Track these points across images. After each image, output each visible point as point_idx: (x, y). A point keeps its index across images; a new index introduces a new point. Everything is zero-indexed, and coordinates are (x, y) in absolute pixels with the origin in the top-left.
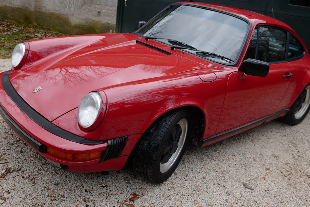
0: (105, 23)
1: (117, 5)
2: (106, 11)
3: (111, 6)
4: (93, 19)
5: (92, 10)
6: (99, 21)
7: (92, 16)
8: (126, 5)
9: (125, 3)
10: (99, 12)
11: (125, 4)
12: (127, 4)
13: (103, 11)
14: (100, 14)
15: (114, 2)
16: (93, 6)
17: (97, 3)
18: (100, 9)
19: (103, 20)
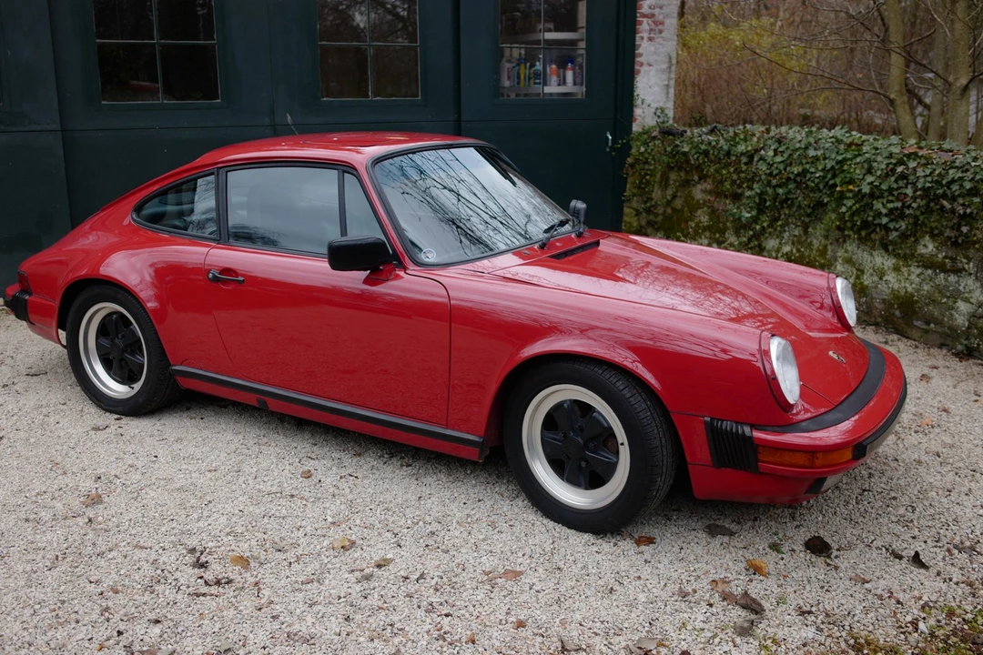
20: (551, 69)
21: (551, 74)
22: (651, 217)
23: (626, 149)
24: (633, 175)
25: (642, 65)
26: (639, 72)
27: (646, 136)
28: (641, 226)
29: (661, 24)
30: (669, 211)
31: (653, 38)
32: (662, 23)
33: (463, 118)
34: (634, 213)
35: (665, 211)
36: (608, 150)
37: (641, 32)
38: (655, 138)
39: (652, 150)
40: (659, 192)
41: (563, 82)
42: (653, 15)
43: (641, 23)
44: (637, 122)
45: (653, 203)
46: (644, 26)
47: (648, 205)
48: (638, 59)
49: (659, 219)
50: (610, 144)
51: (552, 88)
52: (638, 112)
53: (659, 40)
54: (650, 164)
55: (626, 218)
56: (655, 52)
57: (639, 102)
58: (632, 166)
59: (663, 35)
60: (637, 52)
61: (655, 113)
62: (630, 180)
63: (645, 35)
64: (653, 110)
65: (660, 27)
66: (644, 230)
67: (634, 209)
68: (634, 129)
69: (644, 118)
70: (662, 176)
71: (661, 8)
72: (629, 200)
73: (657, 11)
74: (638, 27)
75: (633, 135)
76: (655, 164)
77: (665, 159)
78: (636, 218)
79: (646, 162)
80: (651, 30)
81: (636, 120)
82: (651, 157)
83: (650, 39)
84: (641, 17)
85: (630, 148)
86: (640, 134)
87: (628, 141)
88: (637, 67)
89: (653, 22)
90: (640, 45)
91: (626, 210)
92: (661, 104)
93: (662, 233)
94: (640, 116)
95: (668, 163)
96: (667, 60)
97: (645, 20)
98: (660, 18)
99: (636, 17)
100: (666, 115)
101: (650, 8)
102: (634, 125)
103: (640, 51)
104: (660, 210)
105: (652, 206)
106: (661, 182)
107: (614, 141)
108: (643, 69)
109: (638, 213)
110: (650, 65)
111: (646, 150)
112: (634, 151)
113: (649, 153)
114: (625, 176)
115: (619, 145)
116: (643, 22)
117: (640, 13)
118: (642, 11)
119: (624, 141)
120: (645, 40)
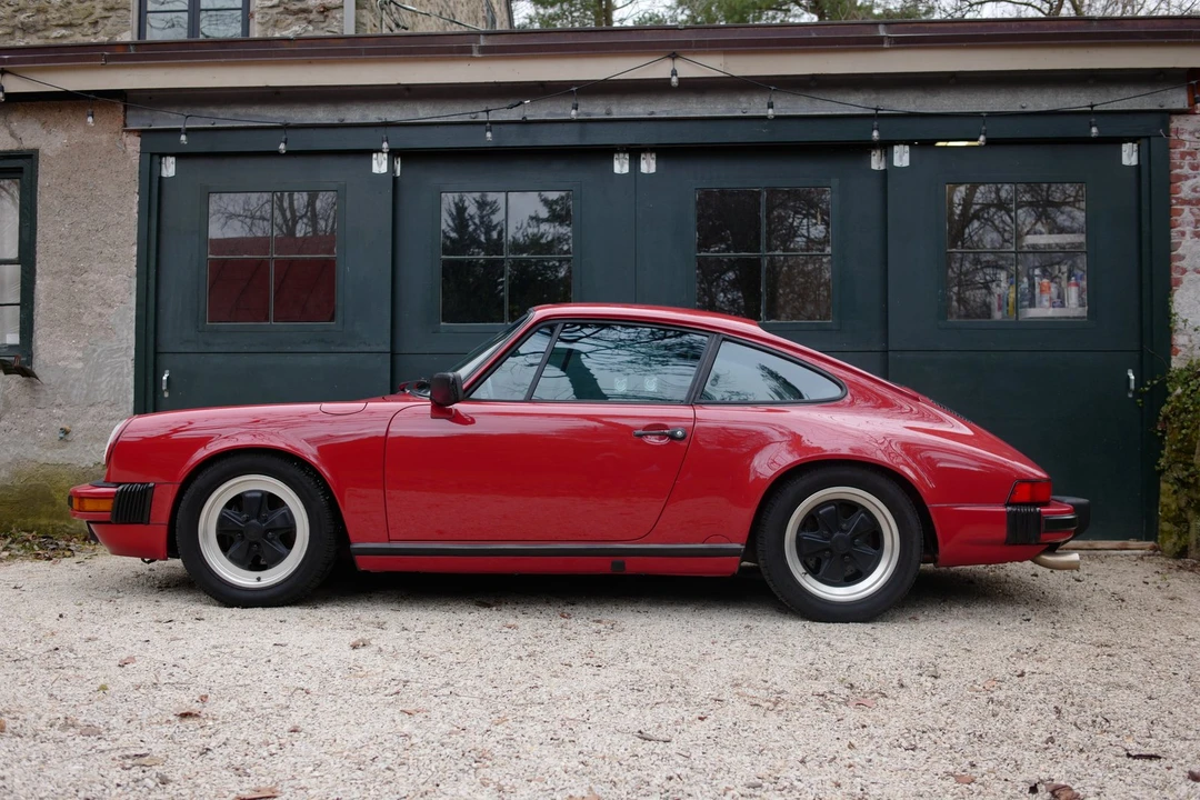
0: (92, 465)
1: (131, 397)
2: (91, 422)
3: (112, 405)
4: (43, 460)
5: (36, 429)
6: (66, 462)
7: (36, 448)
8: (166, 395)
9: (164, 388)
10: (66, 432)
11: (163, 392)
12: (169, 389)
13: (80, 425)
14: (69, 438)
15: (120, 390)
16: (41, 412)
17: (57, 402)
18: (66, 419)
19: (83, 455)
20: (1042, 284)
21: (1041, 291)
22: (1193, 494)
23: (1161, 393)
24: (1171, 433)
25: (1184, 271)
26: (1179, 282)
27: (1188, 373)
28: (1181, 509)
33: (890, 348)
34: (1172, 489)
36: (1130, 396)
37: (1179, 225)
39: (1192, 391)
41: (1061, 300)
43: (1179, 213)
44: (1180, 354)
45: (1192, 469)
46: (1185, 217)
47: (1186, 473)
48: (1175, 264)
50: (1132, 386)
51: (1043, 311)
52: (1179, 339)
54: (1188, 413)
55: (1163, 499)
57: (1181, 325)
58: (1166, 418)
60: (1174, 253)
62: (1167, 441)
63: (1189, 229)
66: (1183, 515)
67: (1171, 483)
68: (1173, 365)
69: (1190, 349)
72: (1165, 471)
74: (1174, 218)
75: (1169, 374)
78: (1174, 497)
79: (1186, 411)
80: (1197, 221)
81: (1177, 352)
82: (1191, 401)
83: (1197, 234)
84: (1176, 204)
85: (1166, 392)
86: (1181, 371)
87: (1163, 384)
88: (1175, 275)
90: (1179, 244)
91: (1164, 486)
94: (1184, 346)
97: (1187, 208)
99: (1169, 205)
101: (1194, 190)
102: (1174, 359)
103: (1180, 251)
105: (1190, 476)
107: (1140, 381)
108: (1186, 278)
109: (1176, 489)
111: (1183, 393)
112: (1171, 397)
113: (1188, 396)
114: (1160, 434)
115: (1147, 389)
116: (1183, 210)
117: (1177, 199)
118: (1182, 195)
119: (1155, 382)
120: (1188, 236)
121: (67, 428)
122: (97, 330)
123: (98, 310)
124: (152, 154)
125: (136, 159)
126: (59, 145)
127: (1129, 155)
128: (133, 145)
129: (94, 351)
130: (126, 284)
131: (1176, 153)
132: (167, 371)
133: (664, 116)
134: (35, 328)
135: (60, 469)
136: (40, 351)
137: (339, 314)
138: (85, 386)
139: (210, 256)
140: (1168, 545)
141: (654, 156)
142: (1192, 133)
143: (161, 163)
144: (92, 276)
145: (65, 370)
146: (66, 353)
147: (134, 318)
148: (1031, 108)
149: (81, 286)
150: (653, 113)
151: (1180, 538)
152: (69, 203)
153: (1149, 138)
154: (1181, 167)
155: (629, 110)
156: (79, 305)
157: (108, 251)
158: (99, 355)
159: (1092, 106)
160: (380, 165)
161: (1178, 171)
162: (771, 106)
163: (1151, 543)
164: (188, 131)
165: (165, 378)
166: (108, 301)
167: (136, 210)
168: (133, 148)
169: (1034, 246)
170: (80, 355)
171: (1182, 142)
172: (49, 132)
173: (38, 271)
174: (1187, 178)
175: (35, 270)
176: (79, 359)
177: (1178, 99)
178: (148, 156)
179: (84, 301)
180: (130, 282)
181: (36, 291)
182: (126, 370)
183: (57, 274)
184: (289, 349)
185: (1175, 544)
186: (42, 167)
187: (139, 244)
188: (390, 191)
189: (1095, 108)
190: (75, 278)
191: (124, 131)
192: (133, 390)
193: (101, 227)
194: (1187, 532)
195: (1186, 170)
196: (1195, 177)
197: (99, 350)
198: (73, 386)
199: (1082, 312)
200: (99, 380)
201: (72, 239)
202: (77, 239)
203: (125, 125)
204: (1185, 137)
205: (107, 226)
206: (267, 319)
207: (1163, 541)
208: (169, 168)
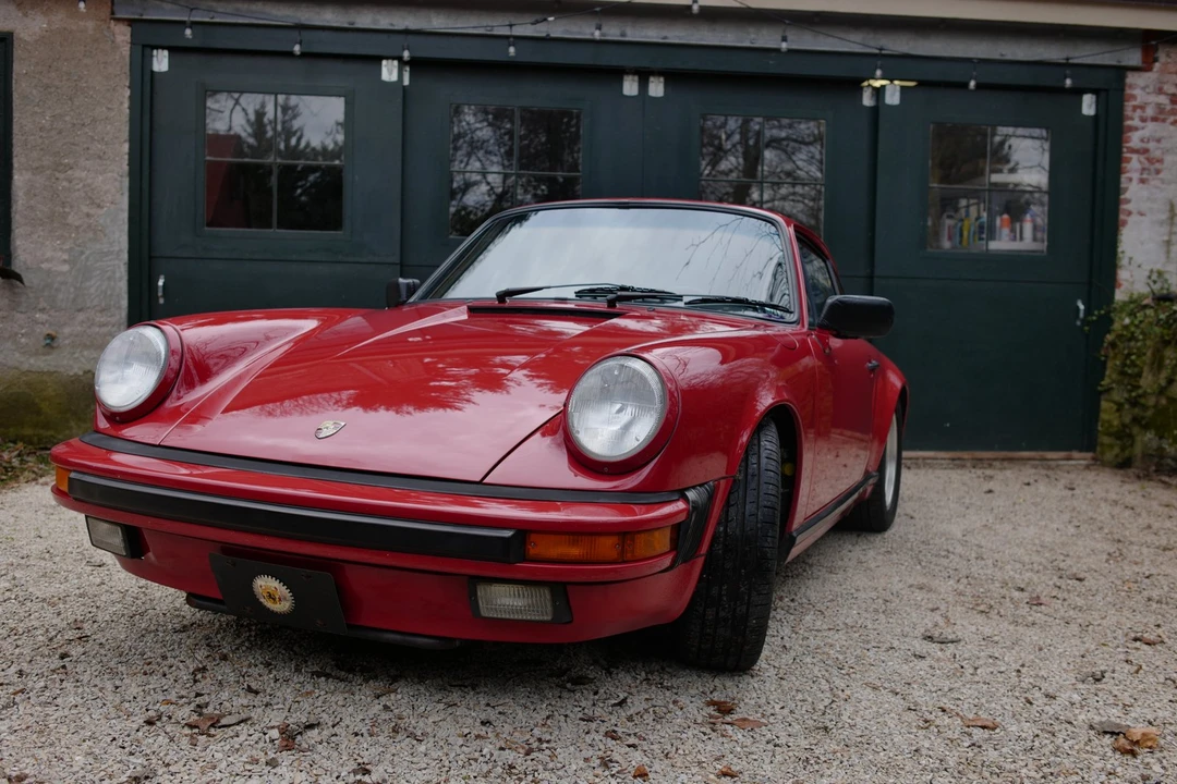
0: (81, 373)
1: (125, 303)
2: (79, 328)
3: (102, 311)
4: (25, 367)
5: (16, 334)
6: (52, 369)
7: (17, 355)
8: (161, 301)
9: (160, 294)
10: (51, 337)
11: (158, 298)
12: (164, 296)
13: (67, 330)
14: (55, 345)
15: (111, 295)
16: (23, 316)
17: (41, 306)
18: (51, 324)
19: (71, 362)
20: (1002, 220)
21: (1001, 226)
22: (1136, 410)
23: (1106, 322)
24: (1115, 358)
25: (1130, 213)
26: (1125, 223)
27: (1132, 306)
28: (1124, 426)
29: (1158, 161)
30: (1163, 401)
31: (1147, 179)
32: (1160, 161)
33: (878, 272)
34: (1115, 407)
35: (1157, 402)
36: (1078, 323)
37: (1128, 172)
38: (1146, 307)
39: (1141, 322)
40: (1150, 377)
41: (1017, 235)
42: (1146, 151)
43: (1128, 160)
44: (1122, 288)
45: (1140, 391)
46: (1133, 165)
47: (1134, 394)
48: (1124, 207)
49: (1149, 413)
50: (1081, 315)
51: (1002, 244)
52: (1123, 275)
53: (1157, 183)
54: (1137, 340)
55: (1104, 416)
56: (1149, 199)
57: (1124, 262)
58: (1113, 345)
59: (1161, 176)
60: (1122, 197)
61: (1149, 277)
62: (1110, 364)
63: (1136, 176)
64: (1147, 273)
65: (1157, 166)
66: (1127, 431)
67: (1115, 402)
68: (1116, 297)
69: (1133, 283)
70: (1154, 354)
71: (1159, 141)
72: (1109, 390)
73: (1152, 145)
74: (1124, 165)
75: (1114, 305)
76: (1144, 340)
77: (1157, 330)
78: (1117, 414)
79: (1133, 338)
80: (1144, 169)
81: (1120, 285)
82: (1139, 330)
83: (1142, 181)
84: (1128, 152)
85: (1111, 321)
86: (1125, 304)
87: (1108, 312)
88: (1122, 217)
89: (1148, 159)
90: (1126, 189)
91: (1104, 405)
92: (1158, 267)
93: (1153, 432)
94: (1127, 280)
95: (1162, 337)
96: (1168, 208)
97: (1135, 156)
98: (1158, 154)
99: (1121, 152)
100: (1166, 280)
101: (1142, 141)
102: (1117, 292)
103: (1127, 195)
104: (1151, 401)
105: (1140, 396)
106: (1153, 363)
107: (1088, 311)
108: (1131, 220)
109: (1120, 407)
110: (1142, 214)
111: (1132, 323)
112: (1117, 326)
113: (1137, 326)
114: (1103, 358)
115: (1094, 318)
116: (1131, 158)
117: (1127, 148)
118: (1131, 145)
119: (1102, 312)
120: (1135, 182)
121: (53, 333)
122: (84, 231)
123: (85, 209)
124: (144, 46)
125: (126, 50)
126: (37, 29)
127: (1088, 105)
128: (123, 34)
129: (82, 253)
130: (117, 184)
131: (1129, 105)
132: (162, 277)
133: (677, 41)
134: (13, 227)
135: (45, 378)
136: (19, 252)
137: (347, 222)
138: (72, 290)
139: (208, 158)
140: (1109, 456)
141: (662, 79)
142: (1143, 89)
143: (152, 56)
144: (78, 174)
145: (49, 272)
146: (49, 254)
147: (126, 220)
148: (1009, 57)
149: (65, 184)
150: (665, 38)
151: (1123, 449)
152: (50, 93)
153: (1106, 90)
154: (1132, 119)
155: (643, 34)
156: (63, 204)
157: (97, 147)
158: (87, 259)
159: (1068, 59)
160: (389, 72)
161: (1128, 123)
162: (784, 39)
163: (1089, 455)
164: (193, 25)
165: (161, 283)
166: (98, 201)
167: (126, 105)
168: (123, 38)
169: (996, 184)
170: (66, 257)
171: (1134, 97)
172: (25, 15)
173: (16, 165)
174: (1136, 129)
175: (11, 165)
176: (65, 261)
177: (1133, 57)
178: (140, 48)
179: (69, 200)
180: (121, 182)
181: (14, 188)
182: (118, 275)
183: (37, 170)
184: (294, 257)
185: (1117, 456)
186: (17, 53)
187: (131, 141)
188: (400, 100)
189: (1071, 61)
190: (57, 175)
191: (112, 19)
192: (126, 296)
193: (87, 121)
194: (1132, 445)
195: (1136, 122)
196: (1143, 128)
197: (88, 252)
198: (57, 290)
199: (1042, 246)
200: (88, 284)
201: (53, 133)
202: (60, 133)
203: (113, 13)
204: (1137, 92)
205: (94, 120)
206: (270, 227)
207: (1103, 453)
208: (161, 62)
